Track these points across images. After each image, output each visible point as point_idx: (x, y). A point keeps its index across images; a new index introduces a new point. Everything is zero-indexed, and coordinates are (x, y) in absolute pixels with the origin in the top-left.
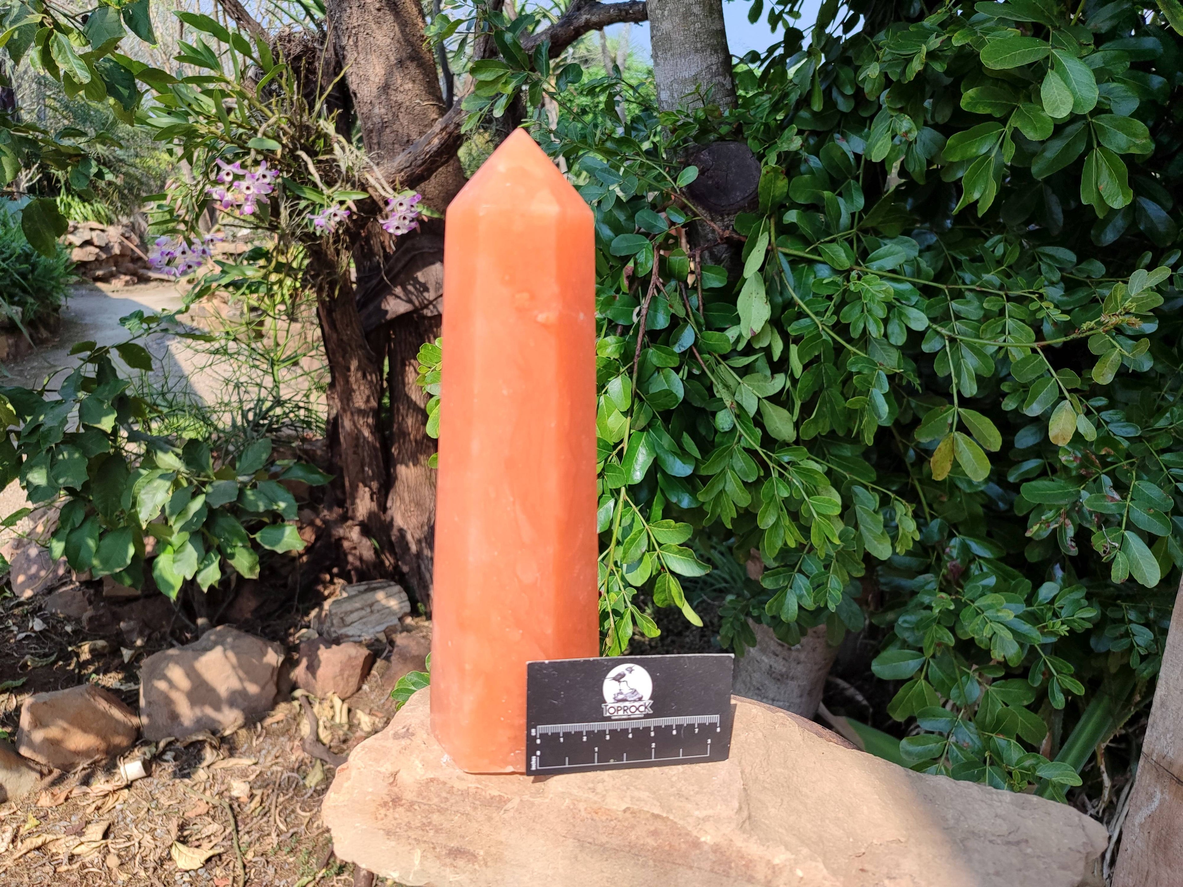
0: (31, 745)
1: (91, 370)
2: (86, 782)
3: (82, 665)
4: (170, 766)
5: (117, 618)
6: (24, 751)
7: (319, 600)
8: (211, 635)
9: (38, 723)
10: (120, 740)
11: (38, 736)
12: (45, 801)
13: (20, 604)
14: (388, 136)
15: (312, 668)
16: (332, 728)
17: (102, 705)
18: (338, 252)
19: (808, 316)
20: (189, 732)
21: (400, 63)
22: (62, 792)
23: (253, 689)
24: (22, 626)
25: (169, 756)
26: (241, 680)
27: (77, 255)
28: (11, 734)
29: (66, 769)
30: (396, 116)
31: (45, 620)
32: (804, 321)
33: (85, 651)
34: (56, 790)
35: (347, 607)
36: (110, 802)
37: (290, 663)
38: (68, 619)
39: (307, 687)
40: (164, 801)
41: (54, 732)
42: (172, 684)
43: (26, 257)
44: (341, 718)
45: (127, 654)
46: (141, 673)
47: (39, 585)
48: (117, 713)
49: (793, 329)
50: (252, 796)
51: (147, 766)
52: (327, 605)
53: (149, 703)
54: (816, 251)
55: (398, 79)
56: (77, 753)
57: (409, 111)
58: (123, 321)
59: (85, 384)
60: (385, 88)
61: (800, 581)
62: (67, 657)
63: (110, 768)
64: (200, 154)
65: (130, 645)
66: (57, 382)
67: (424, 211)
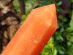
67: (9, 10)
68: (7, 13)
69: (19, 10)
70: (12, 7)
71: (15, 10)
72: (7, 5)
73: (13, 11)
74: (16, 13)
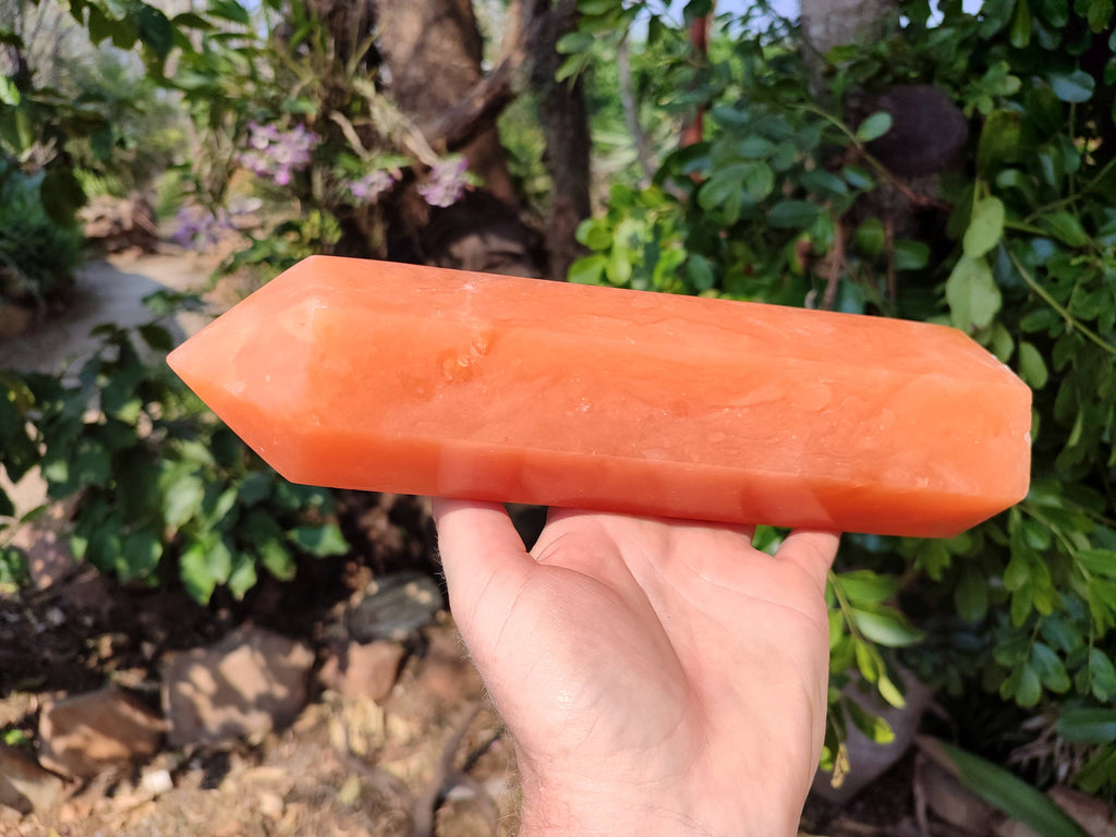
0: (52, 755)
1: (111, 354)
2: (110, 793)
3: (102, 662)
4: (196, 775)
5: (137, 610)
6: (45, 762)
7: (345, 593)
8: (237, 635)
9: (59, 730)
10: (144, 747)
11: (59, 745)
12: (67, 815)
13: (39, 594)
14: (423, 100)
15: (343, 667)
16: (367, 736)
17: (125, 709)
18: (371, 224)
19: (1047, 306)
20: (215, 738)
21: (438, 20)
22: (85, 804)
23: (280, 692)
24: (41, 617)
25: (196, 764)
26: (269, 681)
27: (91, 230)
28: (32, 740)
29: (89, 779)
30: (431, 78)
31: (64, 610)
32: (1042, 314)
33: (105, 645)
34: (79, 801)
35: (378, 602)
36: (136, 818)
37: (319, 663)
38: (87, 610)
39: (337, 689)
40: (193, 817)
41: (75, 740)
42: (196, 688)
43: (42, 232)
44: (375, 723)
45: (148, 649)
46: (165, 672)
47: (58, 573)
48: (140, 718)
49: (1027, 324)
50: (284, 812)
51: (175, 776)
52: (356, 599)
53: (175, 707)
54: (1035, 223)
55: (435, 36)
56: (101, 762)
57: (448, 73)
58: (145, 300)
59: (106, 368)
60: (420, 48)
61: (1045, 654)
62: (87, 652)
63: (135, 779)
64: (230, 118)
65: (151, 639)
66: (76, 367)
67: (471, 180)
68: (457, 204)
69: (541, 183)
70: (493, 158)
71: (517, 183)
72: (453, 147)
73: (501, 190)
74: (524, 203)
